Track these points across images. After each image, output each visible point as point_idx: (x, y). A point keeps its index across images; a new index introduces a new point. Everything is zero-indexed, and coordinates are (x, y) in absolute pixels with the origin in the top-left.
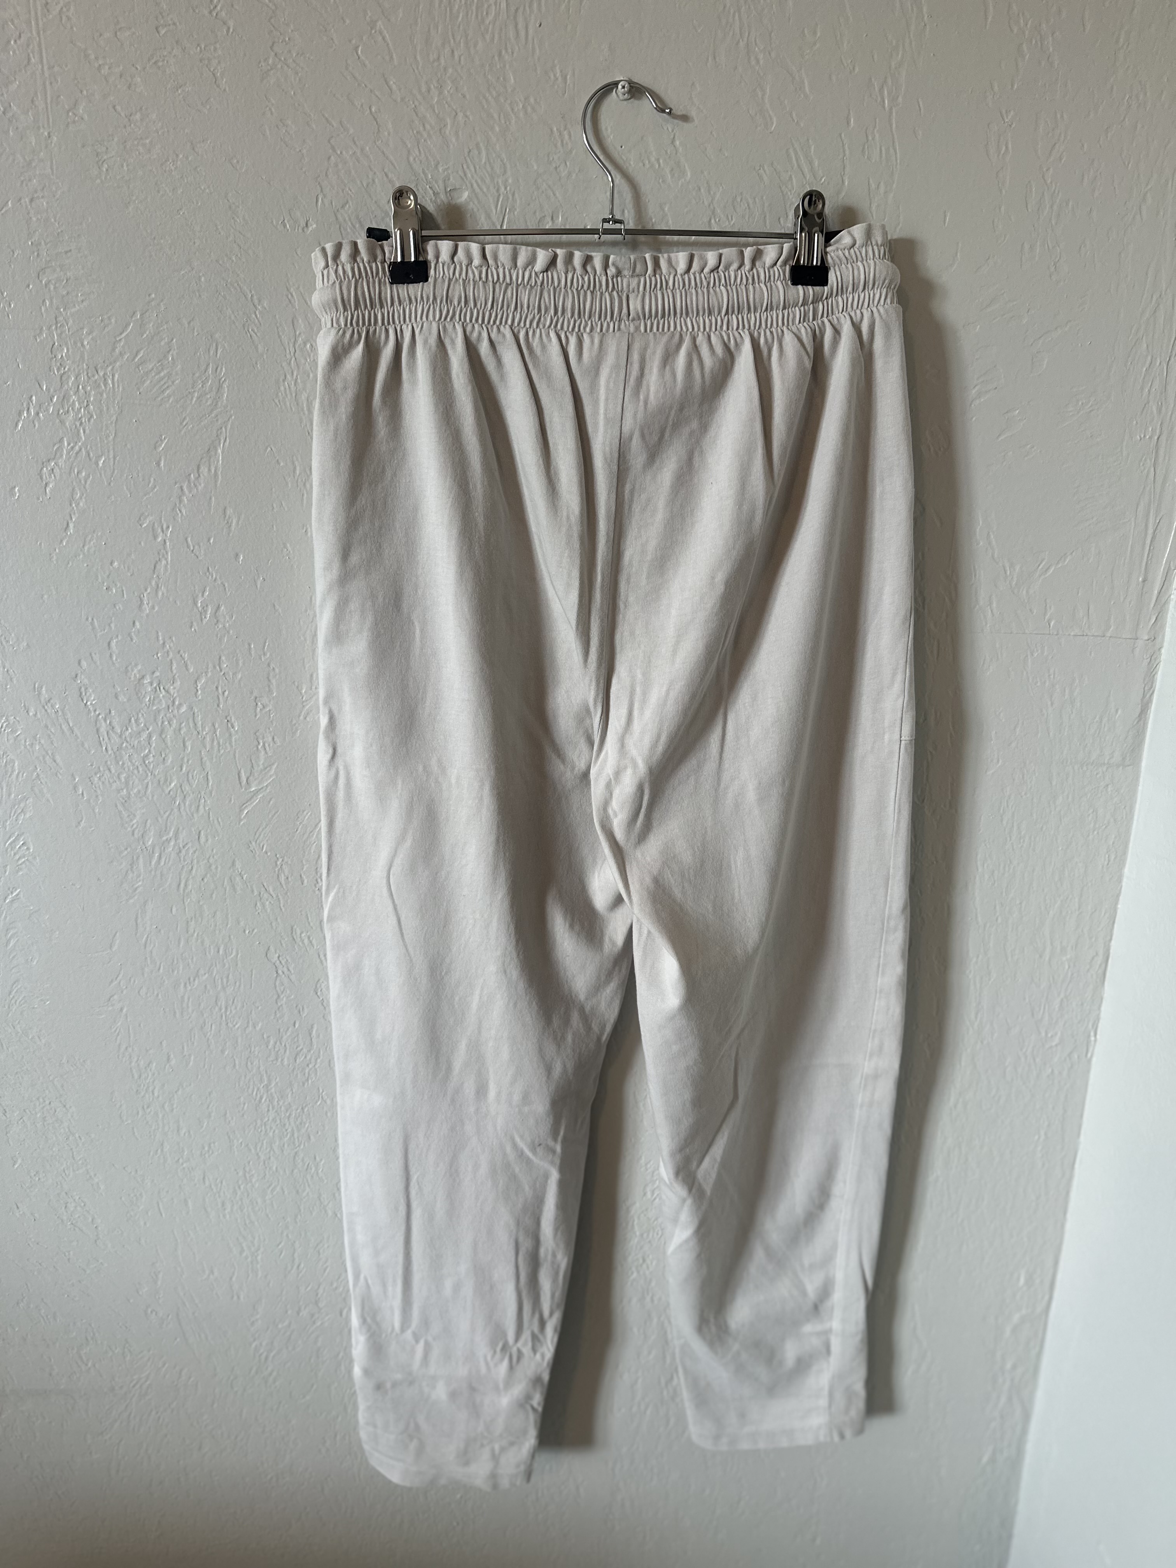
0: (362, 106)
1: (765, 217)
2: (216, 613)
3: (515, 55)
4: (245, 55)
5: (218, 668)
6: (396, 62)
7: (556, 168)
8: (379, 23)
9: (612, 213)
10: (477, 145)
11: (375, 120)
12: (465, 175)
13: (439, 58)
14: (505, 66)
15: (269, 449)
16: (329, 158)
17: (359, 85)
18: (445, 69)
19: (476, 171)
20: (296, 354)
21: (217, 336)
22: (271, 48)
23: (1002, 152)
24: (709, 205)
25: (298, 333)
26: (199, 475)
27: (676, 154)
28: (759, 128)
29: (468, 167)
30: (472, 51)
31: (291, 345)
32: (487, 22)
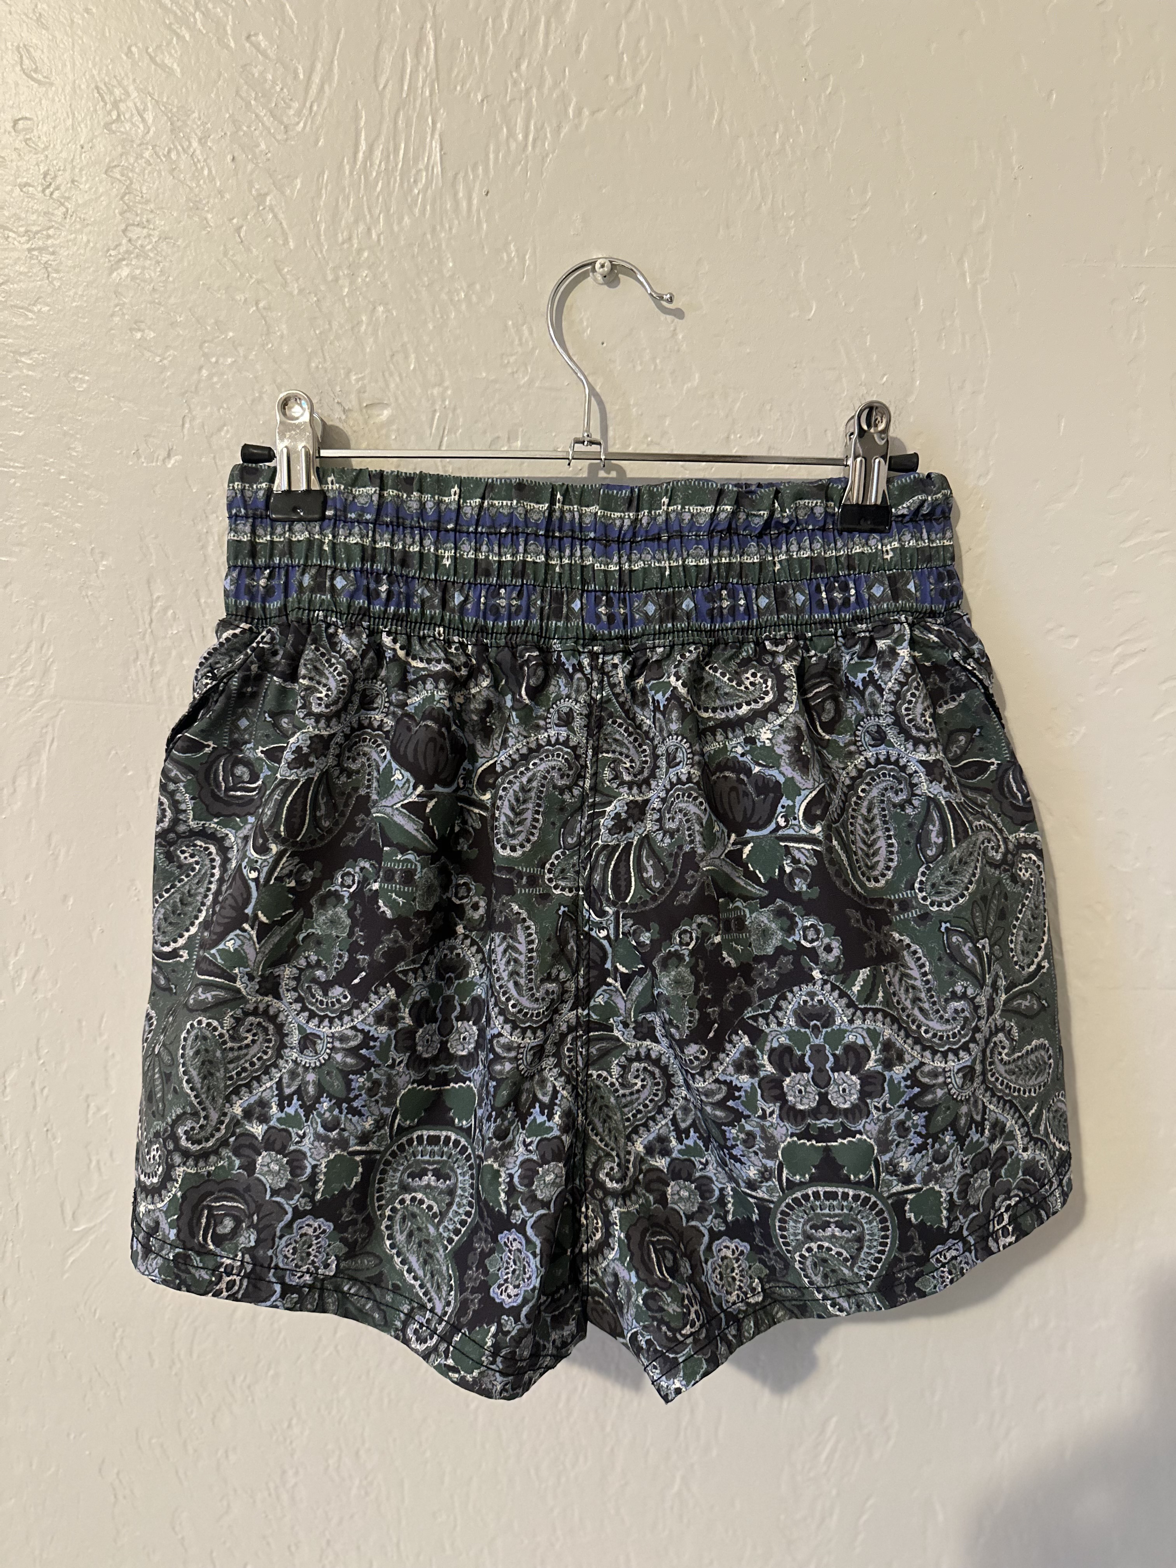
0: (246, 300)
1: (805, 430)
2: (34, 977)
3: (454, 231)
4: (88, 241)
5: (35, 1056)
6: (292, 244)
7: (513, 373)
8: (268, 198)
9: (588, 430)
10: (404, 345)
11: (264, 318)
12: (387, 385)
13: (350, 238)
14: (440, 245)
15: (113, 752)
16: (201, 368)
17: (242, 275)
18: (360, 251)
19: (401, 379)
20: (153, 625)
21: (43, 603)
22: (124, 231)
23: (1134, 337)
24: (727, 416)
25: (155, 597)
26: (15, 790)
27: (678, 351)
28: (792, 315)
29: (391, 374)
30: (396, 228)
31: (146, 614)
32: (416, 191)
